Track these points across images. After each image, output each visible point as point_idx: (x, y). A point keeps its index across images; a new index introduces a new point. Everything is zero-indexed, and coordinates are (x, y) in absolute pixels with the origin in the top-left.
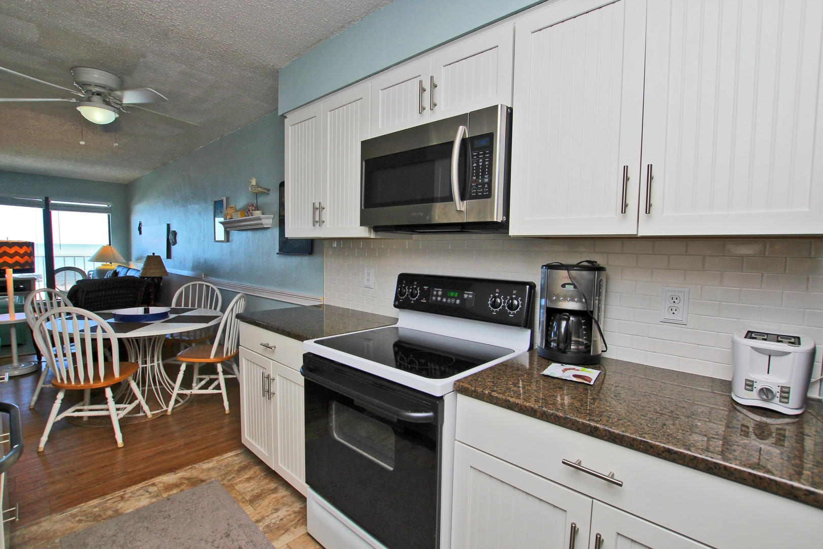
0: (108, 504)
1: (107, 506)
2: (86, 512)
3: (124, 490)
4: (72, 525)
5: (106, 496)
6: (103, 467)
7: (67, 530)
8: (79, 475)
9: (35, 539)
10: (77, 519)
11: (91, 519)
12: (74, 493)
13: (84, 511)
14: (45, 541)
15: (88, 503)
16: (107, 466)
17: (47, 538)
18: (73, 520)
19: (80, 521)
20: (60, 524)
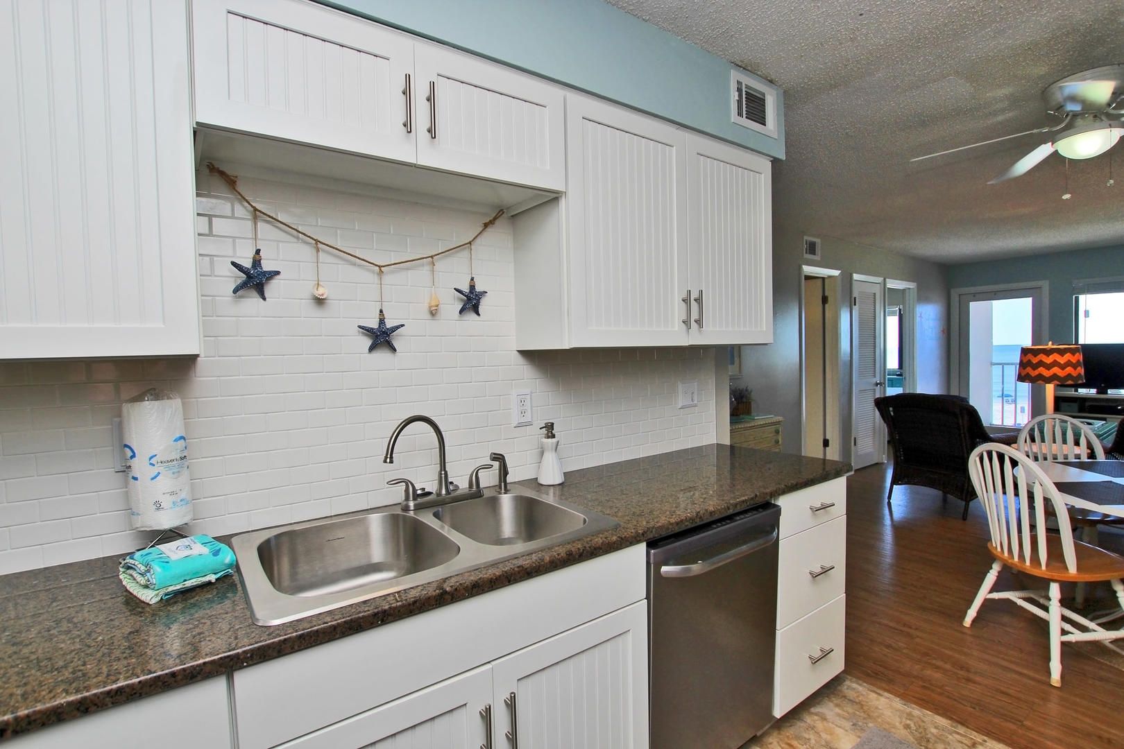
0: (950, 737)
1: (947, 737)
2: (924, 724)
3: (985, 738)
4: (897, 724)
5: (959, 726)
6: (1003, 692)
7: (889, 724)
8: (968, 680)
9: (861, 705)
10: (908, 722)
11: (918, 735)
12: (940, 694)
13: (923, 721)
14: (865, 716)
15: (936, 716)
16: (1008, 694)
17: (869, 715)
18: (904, 720)
19: (907, 727)
20: (892, 712)
